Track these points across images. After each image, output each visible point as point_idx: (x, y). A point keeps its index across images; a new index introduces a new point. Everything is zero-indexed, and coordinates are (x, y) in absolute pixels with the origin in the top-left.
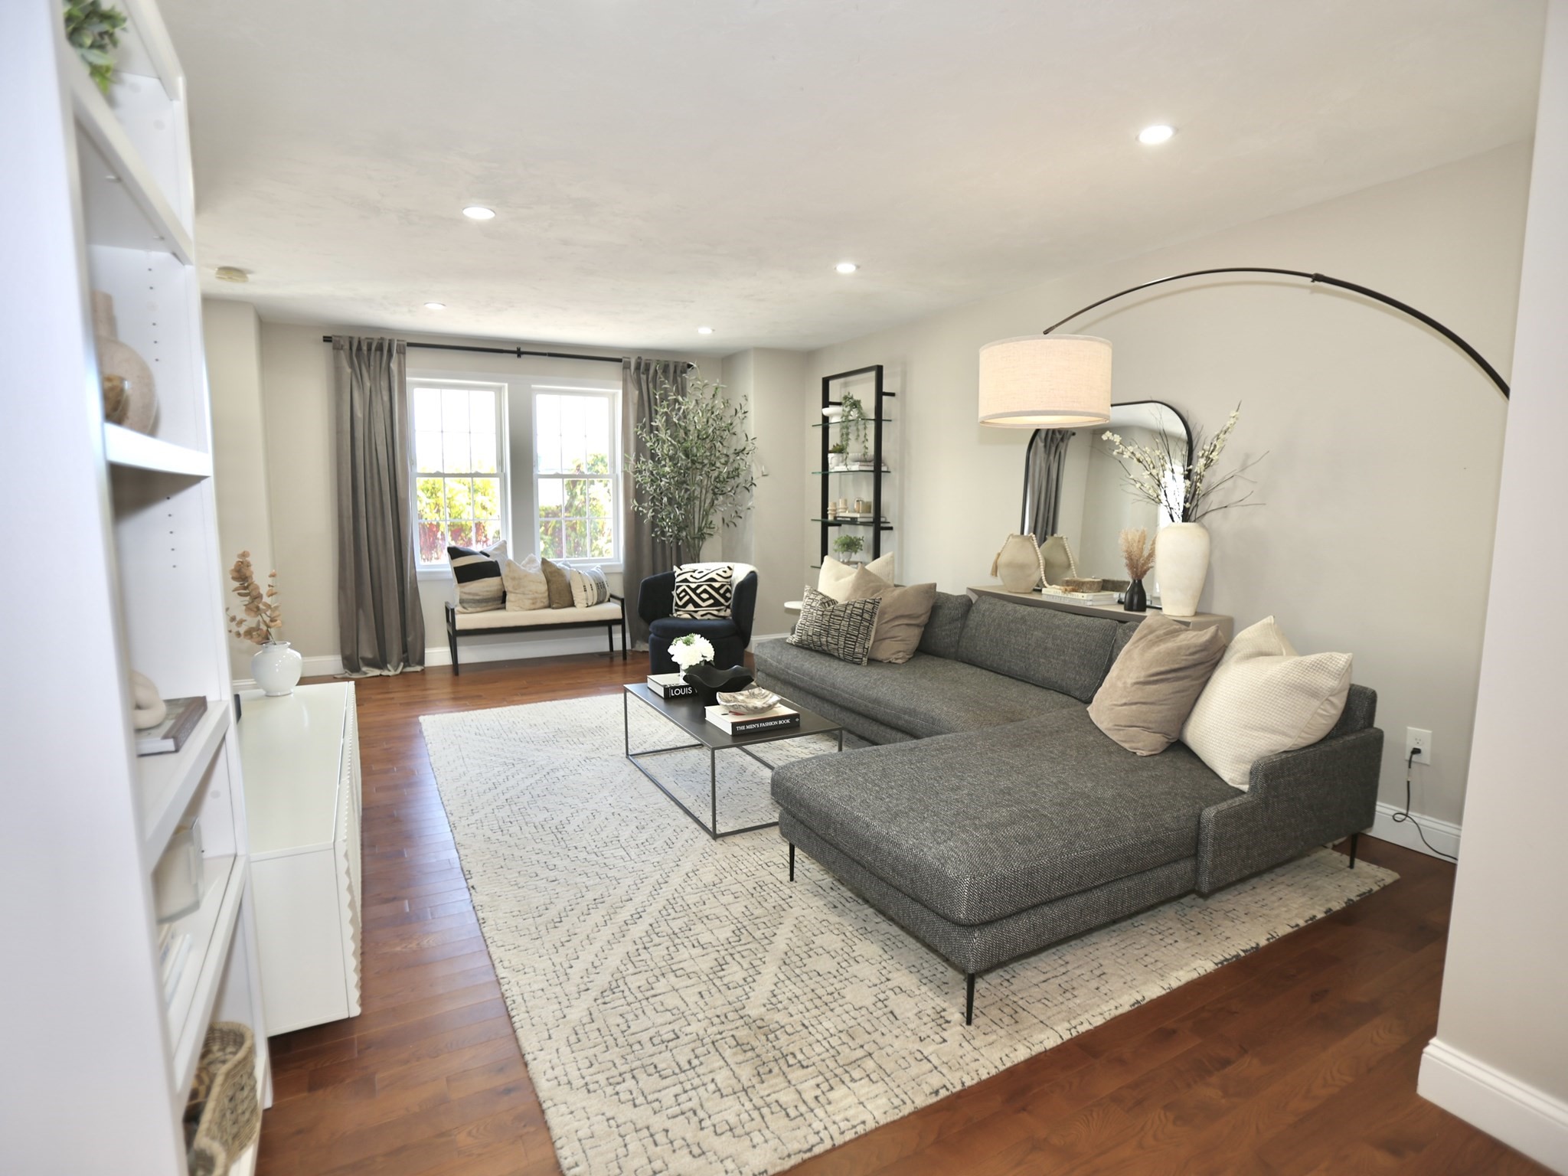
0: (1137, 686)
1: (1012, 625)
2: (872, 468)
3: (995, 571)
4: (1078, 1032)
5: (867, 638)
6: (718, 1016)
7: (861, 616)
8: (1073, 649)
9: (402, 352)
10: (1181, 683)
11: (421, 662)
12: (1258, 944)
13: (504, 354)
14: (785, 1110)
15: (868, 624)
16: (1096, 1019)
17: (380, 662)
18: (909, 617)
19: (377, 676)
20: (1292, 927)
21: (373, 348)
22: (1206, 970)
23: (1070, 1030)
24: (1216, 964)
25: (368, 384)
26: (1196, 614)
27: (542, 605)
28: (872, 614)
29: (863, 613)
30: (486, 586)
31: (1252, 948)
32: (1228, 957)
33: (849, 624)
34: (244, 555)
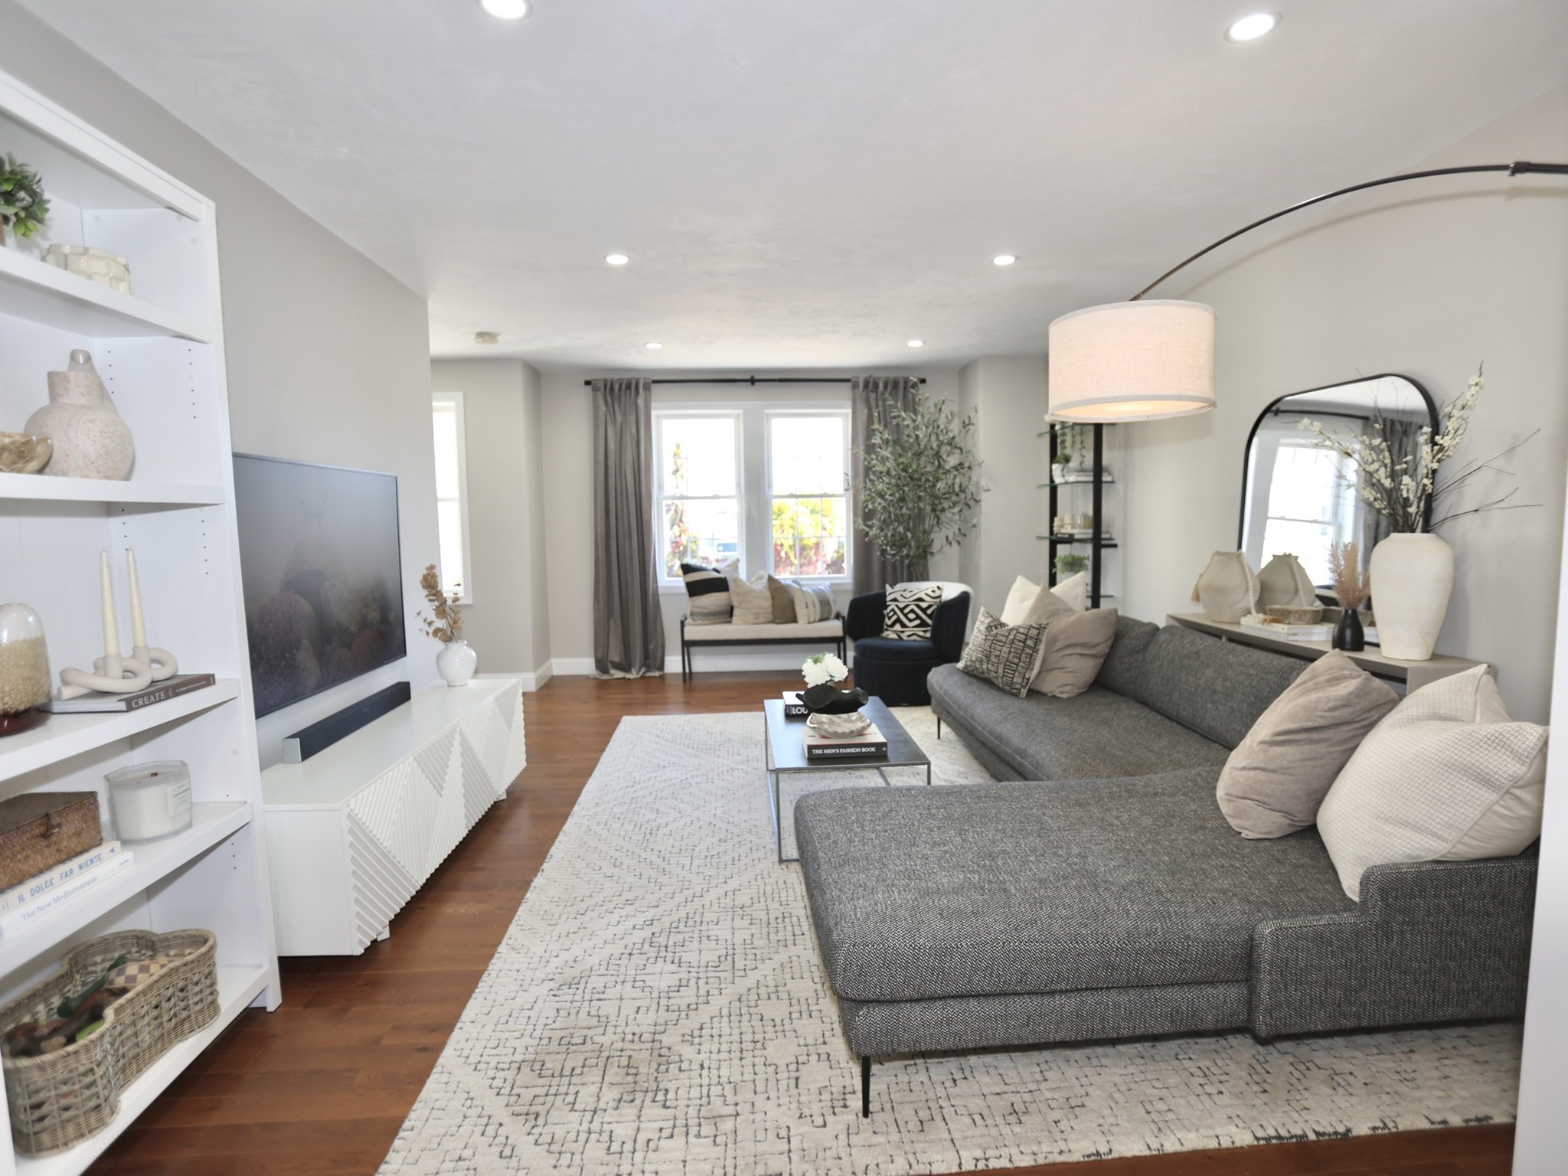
0: (1262, 746)
1: (1186, 661)
2: (1091, 479)
3: (1197, 597)
4: (987, 1166)
5: (1029, 666)
6: (634, 1034)
7: (1024, 643)
8: (1243, 694)
9: (647, 388)
10: (1314, 747)
11: (661, 667)
12: (1349, 1130)
13: (738, 384)
14: (611, 1141)
15: (1031, 652)
16: (1022, 1157)
17: (625, 667)
18: (1083, 645)
19: (621, 679)
20: (1433, 1123)
21: (623, 387)
22: (1233, 1143)
23: (977, 1160)
24: (1257, 1139)
25: (619, 419)
26: (1434, 657)
27: (765, 620)
28: (1037, 641)
29: (1026, 639)
30: (712, 601)
31: (1336, 1133)
32: (1284, 1133)
33: (1010, 651)
34: (432, 568)
